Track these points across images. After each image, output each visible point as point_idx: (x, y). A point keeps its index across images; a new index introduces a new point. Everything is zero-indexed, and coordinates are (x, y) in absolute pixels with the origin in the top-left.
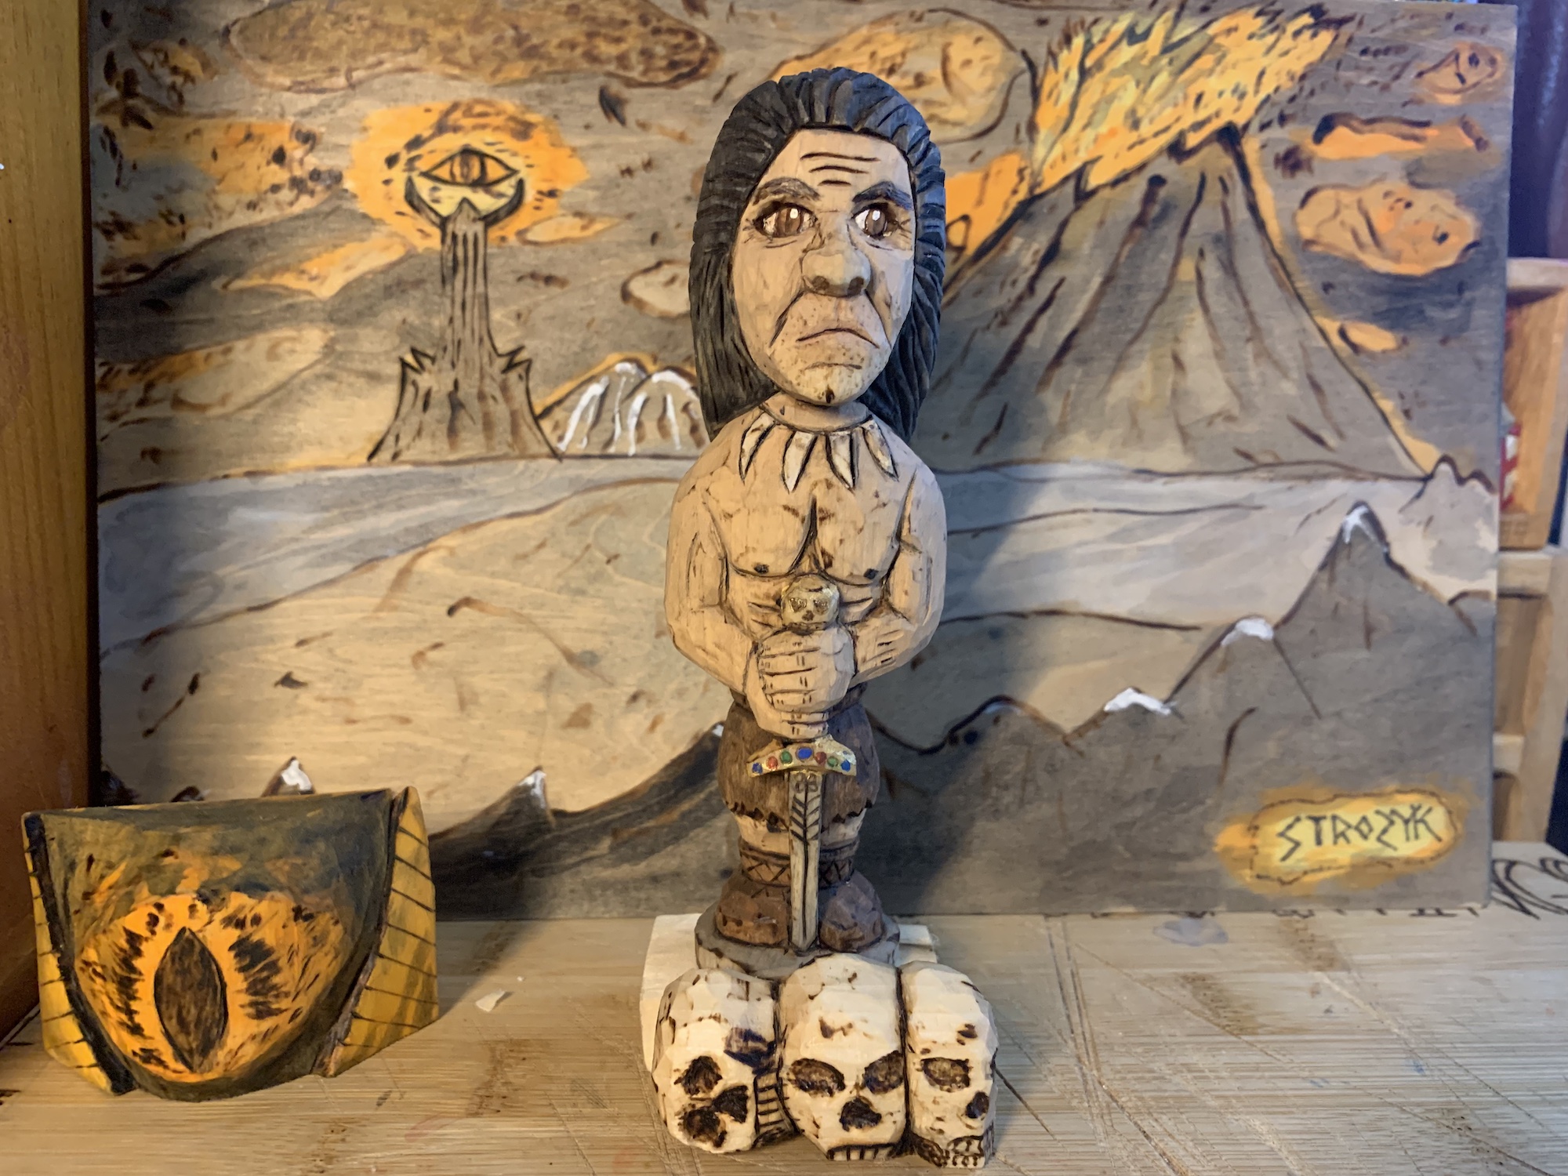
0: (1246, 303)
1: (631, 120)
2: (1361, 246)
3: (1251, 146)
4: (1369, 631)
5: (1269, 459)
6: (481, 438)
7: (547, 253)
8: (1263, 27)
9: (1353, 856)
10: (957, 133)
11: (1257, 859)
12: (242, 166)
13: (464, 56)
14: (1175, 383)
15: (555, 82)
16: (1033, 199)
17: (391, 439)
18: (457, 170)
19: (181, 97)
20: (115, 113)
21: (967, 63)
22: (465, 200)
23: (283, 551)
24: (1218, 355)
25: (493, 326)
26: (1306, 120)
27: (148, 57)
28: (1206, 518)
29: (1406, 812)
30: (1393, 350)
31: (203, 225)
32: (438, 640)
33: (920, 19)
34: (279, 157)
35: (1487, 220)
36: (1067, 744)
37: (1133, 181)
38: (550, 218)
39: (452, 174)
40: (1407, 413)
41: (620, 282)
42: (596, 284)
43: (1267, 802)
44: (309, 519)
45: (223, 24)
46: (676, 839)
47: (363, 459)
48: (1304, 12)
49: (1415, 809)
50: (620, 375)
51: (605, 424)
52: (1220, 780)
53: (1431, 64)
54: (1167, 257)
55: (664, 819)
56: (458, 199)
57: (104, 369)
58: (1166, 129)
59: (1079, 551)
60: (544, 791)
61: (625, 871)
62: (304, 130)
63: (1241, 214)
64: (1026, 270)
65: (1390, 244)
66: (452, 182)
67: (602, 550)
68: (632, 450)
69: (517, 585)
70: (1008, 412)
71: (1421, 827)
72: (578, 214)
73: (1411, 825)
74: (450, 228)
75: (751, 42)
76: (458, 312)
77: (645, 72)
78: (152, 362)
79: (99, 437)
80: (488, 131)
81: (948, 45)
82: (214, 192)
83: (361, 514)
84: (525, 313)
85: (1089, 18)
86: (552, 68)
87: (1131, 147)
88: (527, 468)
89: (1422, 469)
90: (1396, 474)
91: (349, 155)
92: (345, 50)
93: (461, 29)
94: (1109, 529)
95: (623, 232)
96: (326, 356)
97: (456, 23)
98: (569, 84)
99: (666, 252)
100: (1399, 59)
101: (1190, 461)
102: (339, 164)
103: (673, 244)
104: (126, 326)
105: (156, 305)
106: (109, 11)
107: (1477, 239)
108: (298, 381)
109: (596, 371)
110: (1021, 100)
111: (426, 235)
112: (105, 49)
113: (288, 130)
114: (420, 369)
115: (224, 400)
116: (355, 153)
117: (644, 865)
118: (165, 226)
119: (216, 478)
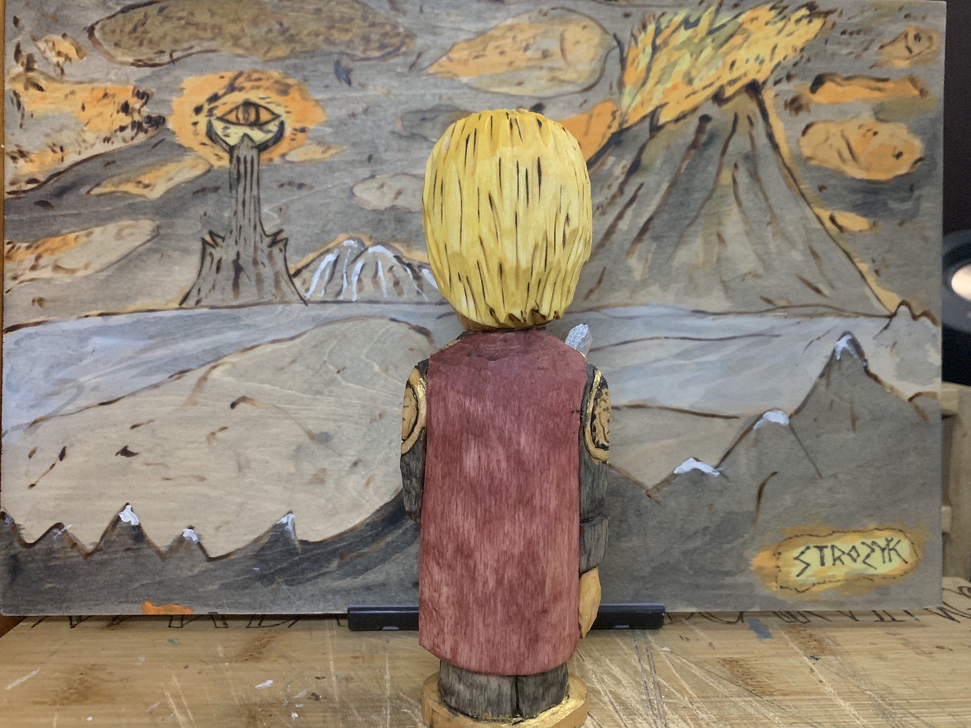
0: (766, 199)
1: (355, 83)
2: (843, 160)
3: (768, 96)
4: (854, 419)
5: (784, 303)
6: (254, 290)
7: (298, 169)
8: (775, 17)
9: (846, 572)
10: (571, 88)
11: (780, 575)
12: (101, 114)
13: (246, 41)
14: (718, 253)
15: (305, 58)
16: (622, 131)
17: (195, 291)
18: (241, 116)
19: (62, 70)
20: (20, 81)
21: (577, 42)
22: (246, 135)
23: (124, 365)
24: (748, 234)
25: (263, 217)
26: (805, 78)
27: (42, 45)
28: (741, 343)
29: (883, 543)
30: (867, 230)
31: (75, 152)
32: (224, 425)
33: (545, 14)
34: (125, 108)
35: (929, 145)
36: (649, 496)
37: (689, 119)
38: (301, 146)
39: (237, 117)
40: (877, 272)
41: (347, 186)
42: (332, 188)
43: (786, 536)
44: (141, 344)
45: (89, 24)
46: (383, 560)
47: (177, 306)
48: (803, 6)
49: (889, 541)
50: (347, 248)
51: (336, 280)
52: (754, 521)
53: (890, 40)
54: (712, 169)
55: (374, 547)
56: (241, 134)
57: (10, 246)
58: (711, 85)
59: (655, 365)
60: (294, 528)
61: (348, 582)
62: (141, 91)
63: (762, 140)
64: (618, 178)
65: (862, 159)
66: (237, 123)
67: (333, 365)
68: (355, 298)
69: (277, 388)
70: (606, 272)
71: (893, 553)
72: (319, 143)
73: (886, 552)
74: (236, 153)
75: (433, 30)
76: (240, 207)
77: (365, 51)
78: (40, 242)
79: (5, 290)
80: (261, 90)
81: (565, 31)
82: (82, 130)
83: (175, 341)
84: (284, 208)
85: (658, 12)
86: (303, 49)
87: (688, 96)
88: (284, 309)
89: (888, 310)
90: (871, 313)
91: (170, 106)
92: (169, 39)
93: (245, 25)
94: (676, 351)
95: (349, 154)
96: (154, 238)
97: (241, 20)
98: (315, 59)
99: (378, 168)
100: (869, 38)
101: (730, 304)
102: (163, 112)
103: (382, 162)
104: (24, 218)
105: (44, 204)
106: (17, 17)
107: (922, 155)
108: (134, 254)
109: (331, 246)
110: (613, 67)
111: (220, 158)
112: (15, 41)
113: (131, 91)
114: (215, 245)
115: (86, 267)
116: (174, 105)
117: (361, 577)
118: (51, 153)
119: (80, 318)
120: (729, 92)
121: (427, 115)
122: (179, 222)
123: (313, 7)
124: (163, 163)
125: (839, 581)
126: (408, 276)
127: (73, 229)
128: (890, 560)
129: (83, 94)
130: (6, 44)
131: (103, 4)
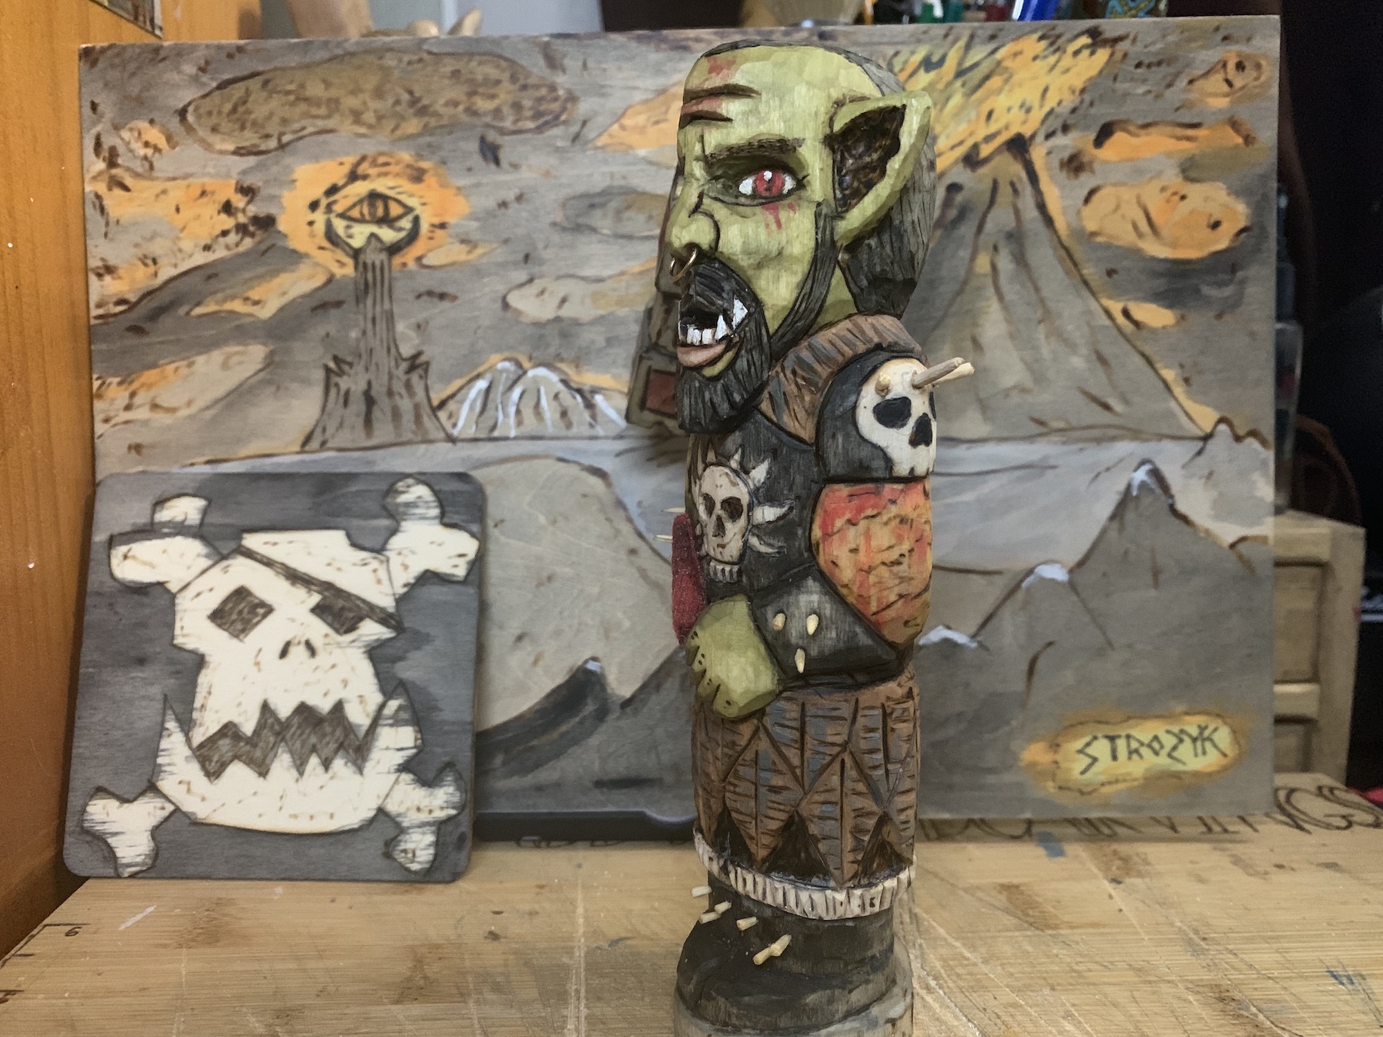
0: (1037, 290)
1: (504, 163)
2: (1140, 235)
3: (1038, 154)
4: (1156, 573)
5: (1061, 425)
6: (390, 427)
7: (438, 274)
8: (1045, 50)
9: (1147, 770)
11: (1058, 773)
12: (199, 216)
13: (369, 117)
15: (441, 135)
17: (319, 430)
18: (366, 211)
19: (151, 167)
20: (102, 181)
22: (373, 235)
24: (1012, 337)
25: (397, 336)
26: (1087, 128)
27: (126, 134)
28: (1004, 478)
29: (1194, 731)
30: (1174, 326)
31: (171, 264)
34: (227, 208)
35: (1258, 209)
38: (441, 246)
39: (362, 214)
40: (1187, 381)
41: (500, 295)
42: (481, 297)
43: (1068, 723)
45: (181, 105)
46: (557, 755)
47: (297, 448)
48: (1081, 35)
49: (1202, 729)
50: (501, 372)
51: (490, 413)
52: (1023, 705)
53: (1201, 72)
54: (964, 253)
55: (545, 739)
56: (367, 234)
57: (99, 382)
58: (961, 143)
61: (515, 781)
62: (245, 185)
63: (1030, 212)
65: (1165, 232)
66: (362, 220)
68: (513, 434)
71: (1208, 745)
72: (463, 241)
73: (1199, 744)
74: (362, 258)
75: (600, 91)
76: (370, 326)
77: (516, 122)
78: (133, 376)
79: (96, 436)
80: (390, 177)
82: (178, 238)
84: (423, 324)
85: (890, 51)
86: (441, 123)
88: (427, 448)
89: (1201, 429)
90: (1180, 434)
91: (280, 203)
92: (276, 119)
93: (367, 96)
95: (500, 254)
96: (267, 366)
97: (361, 91)
98: (453, 135)
99: (536, 270)
100: (1171, 70)
101: (989, 428)
102: (273, 210)
103: (541, 262)
104: (114, 347)
105: (137, 330)
106: (96, 101)
107: (1248, 224)
108: (245, 386)
109: (481, 369)
111: (342, 264)
112: (94, 131)
113: (233, 187)
114: (341, 373)
115: (189, 403)
116: (285, 201)
117: (530, 776)
118: (142, 267)
119: (185, 466)
120: (985, 151)
121: (597, 200)
122: (297, 345)
123: (449, 69)
124: (275, 273)
125: (1135, 780)
126: (577, 404)
127: (174, 359)
129: (177, 193)
130: (84, 135)
131: (195, 79)
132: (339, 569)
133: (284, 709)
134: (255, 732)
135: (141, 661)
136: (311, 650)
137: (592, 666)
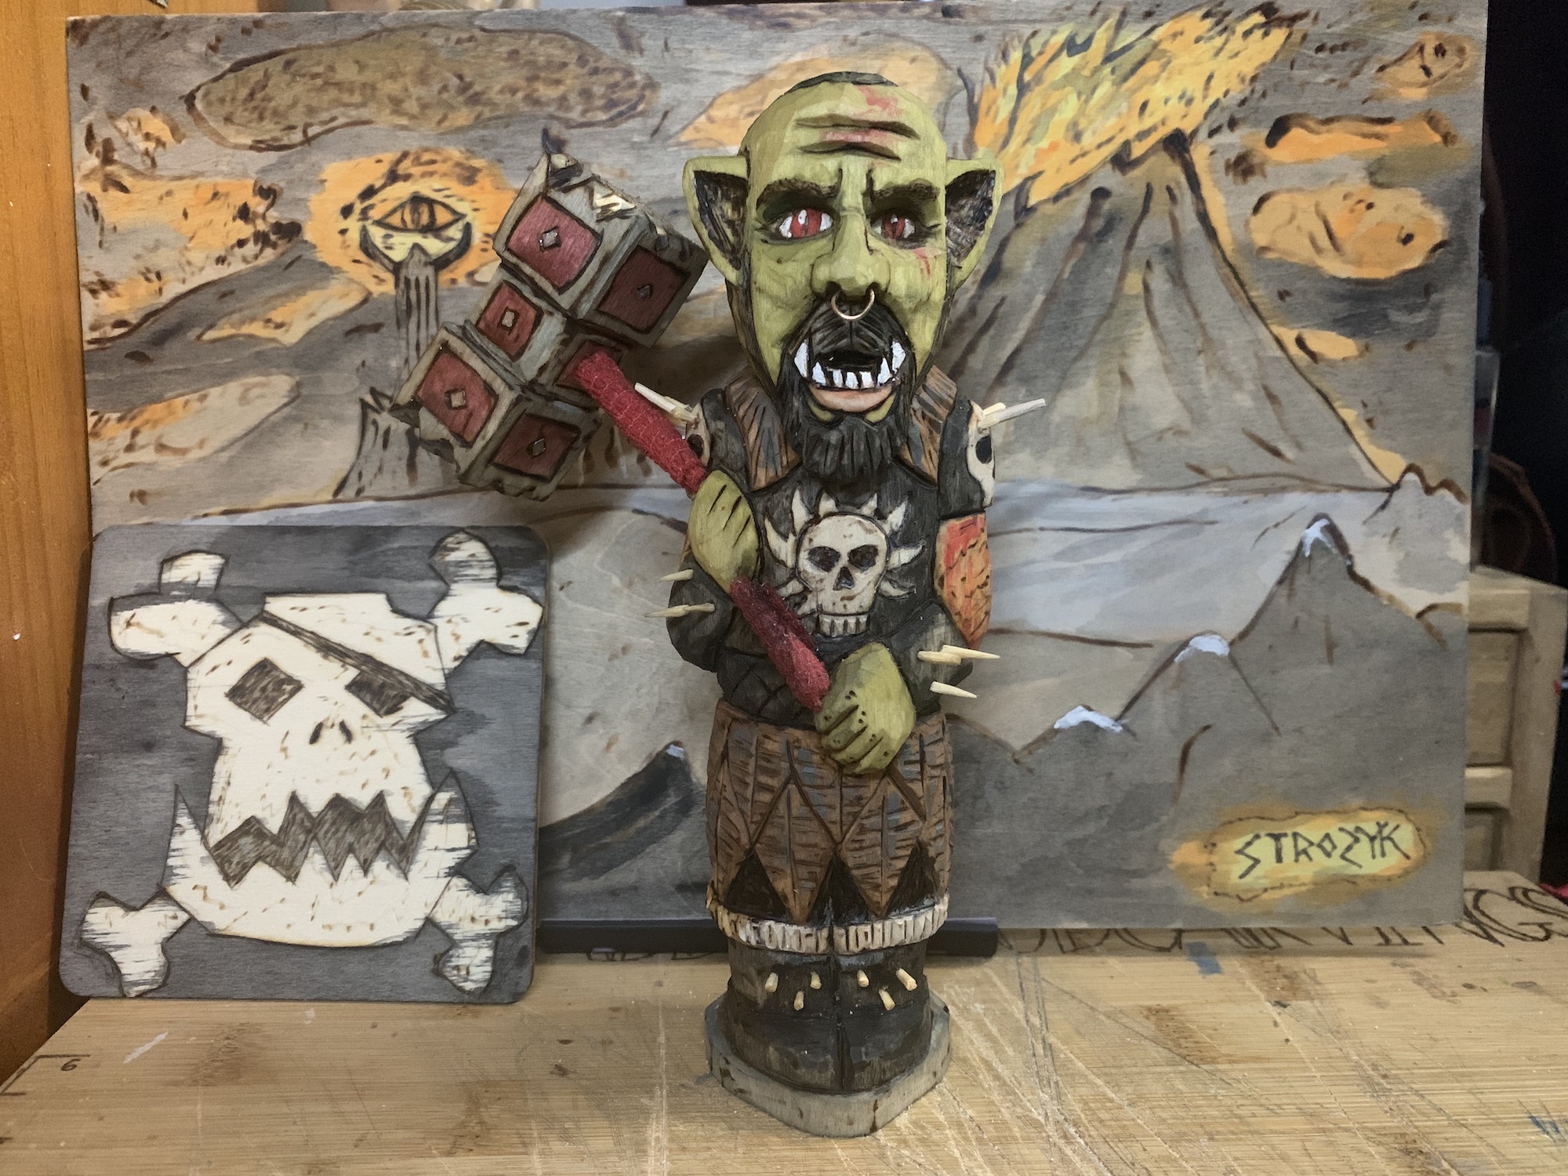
0: (1197, 315)
2: (1319, 250)
3: (1199, 154)
4: (1331, 646)
5: (1224, 473)
6: (438, 473)
8: (1210, 29)
9: (1317, 873)
11: (1214, 875)
13: (412, 106)
14: (1121, 400)
15: (497, 127)
17: (354, 476)
18: (408, 218)
19: (154, 163)
20: (95, 180)
22: (416, 246)
24: (1167, 369)
26: (1257, 124)
27: (123, 125)
28: (1156, 535)
29: (1372, 830)
30: (1355, 358)
31: (178, 280)
33: (853, 44)
34: (244, 213)
35: (1457, 218)
36: (1016, 761)
37: (1075, 195)
39: (403, 220)
40: (1370, 421)
43: (1225, 819)
45: (187, 91)
46: (634, 855)
47: (330, 497)
48: (1255, 10)
49: (1382, 827)
52: (1175, 798)
53: (1395, 57)
54: (1112, 271)
55: (620, 835)
56: (410, 245)
57: (96, 418)
58: (1109, 141)
59: (1025, 570)
61: (585, 885)
62: (265, 186)
63: (1190, 224)
64: (966, 290)
65: (1348, 248)
66: (404, 229)
67: (555, 577)
68: (581, 480)
71: (1388, 844)
73: (1377, 843)
74: (403, 273)
75: (685, 76)
76: (413, 353)
77: (584, 112)
78: (136, 411)
79: (92, 481)
80: (436, 177)
81: (884, 67)
82: (186, 248)
85: (1027, 31)
86: (496, 114)
87: (1073, 161)
88: (481, 500)
89: (1387, 480)
90: (1360, 484)
91: (306, 207)
92: (300, 108)
93: (408, 81)
94: (1058, 548)
96: (293, 401)
97: (403, 75)
98: (511, 128)
100: (1359, 55)
101: (1140, 477)
102: (297, 216)
104: (112, 377)
105: (138, 357)
106: (87, 85)
107: (1446, 238)
108: (266, 425)
110: (959, 120)
111: (381, 281)
112: (86, 120)
113: (251, 187)
114: (379, 409)
115: (201, 444)
116: (312, 206)
117: (603, 878)
118: (145, 283)
119: (196, 517)
120: (1138, 150)
121: (678, 207)
122: (327, 376)
123: (504, 49)
124: (301, 290)
125: (1303, 884)
127: (181, 391)
128: (1383, 854)
129: (184, 194)
130: (74, 125)
131: (205, 60)
132: (379, 639)
133: (316, 803)
134: (281, 828)
135: (148, 746)
136: (347, 733)
137: (673, 751)
